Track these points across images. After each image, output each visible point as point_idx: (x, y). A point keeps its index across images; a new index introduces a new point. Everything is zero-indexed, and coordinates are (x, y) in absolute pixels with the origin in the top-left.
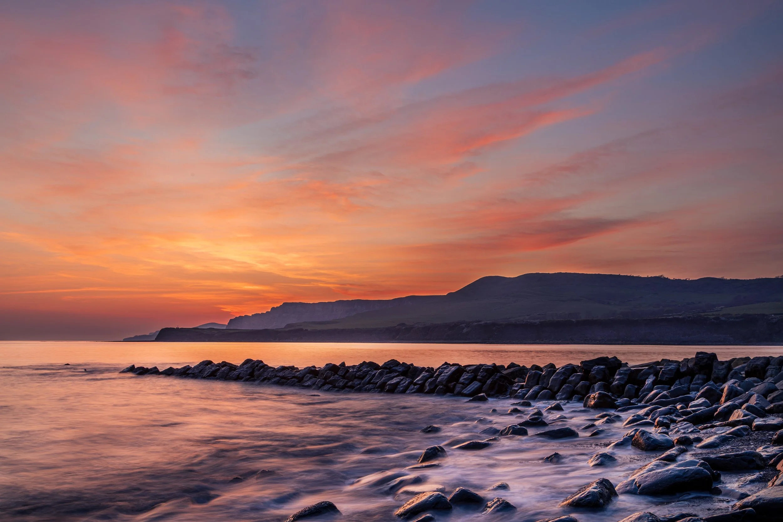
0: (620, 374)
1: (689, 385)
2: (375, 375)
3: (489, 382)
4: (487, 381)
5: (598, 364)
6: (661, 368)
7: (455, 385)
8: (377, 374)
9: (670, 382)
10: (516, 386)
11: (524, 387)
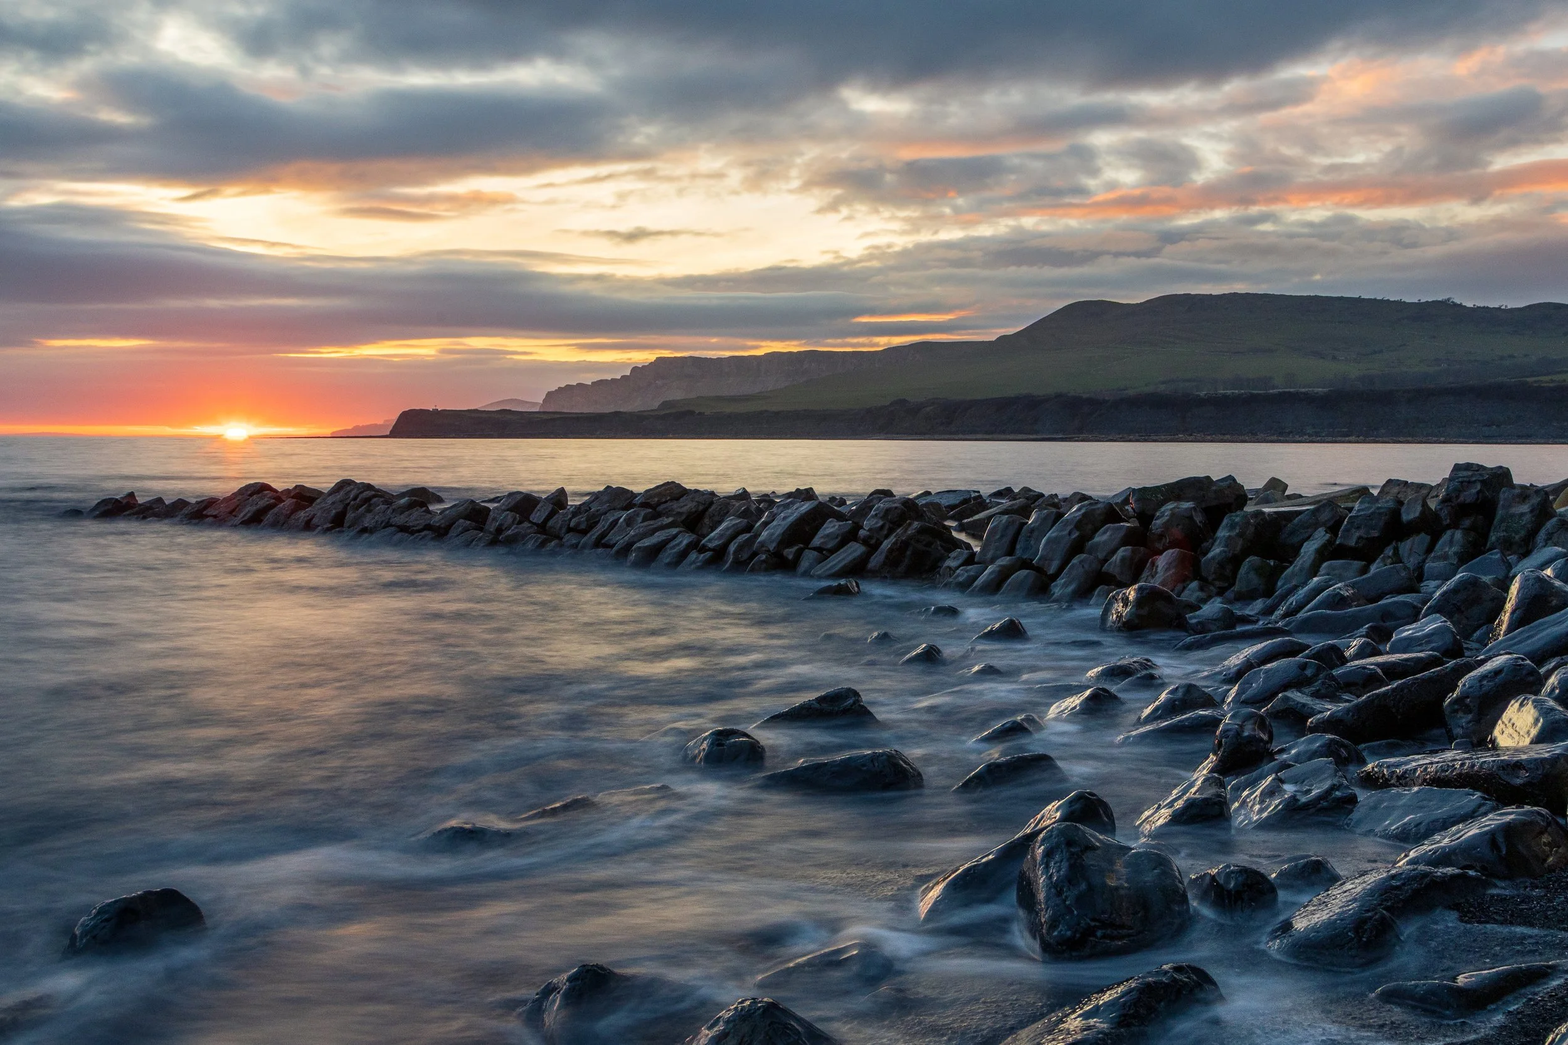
0: (1232, 527)
1: (1424, 561)
2: (617, 523)
3: (886, 544)
4: (881, 543)
5: (1179, 498)
6: (1350, 510)
7: (799, 555)
8: (621, 520)
9: (1366, 553)
10: (954, 558)
11: (976, 560)
